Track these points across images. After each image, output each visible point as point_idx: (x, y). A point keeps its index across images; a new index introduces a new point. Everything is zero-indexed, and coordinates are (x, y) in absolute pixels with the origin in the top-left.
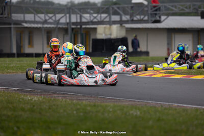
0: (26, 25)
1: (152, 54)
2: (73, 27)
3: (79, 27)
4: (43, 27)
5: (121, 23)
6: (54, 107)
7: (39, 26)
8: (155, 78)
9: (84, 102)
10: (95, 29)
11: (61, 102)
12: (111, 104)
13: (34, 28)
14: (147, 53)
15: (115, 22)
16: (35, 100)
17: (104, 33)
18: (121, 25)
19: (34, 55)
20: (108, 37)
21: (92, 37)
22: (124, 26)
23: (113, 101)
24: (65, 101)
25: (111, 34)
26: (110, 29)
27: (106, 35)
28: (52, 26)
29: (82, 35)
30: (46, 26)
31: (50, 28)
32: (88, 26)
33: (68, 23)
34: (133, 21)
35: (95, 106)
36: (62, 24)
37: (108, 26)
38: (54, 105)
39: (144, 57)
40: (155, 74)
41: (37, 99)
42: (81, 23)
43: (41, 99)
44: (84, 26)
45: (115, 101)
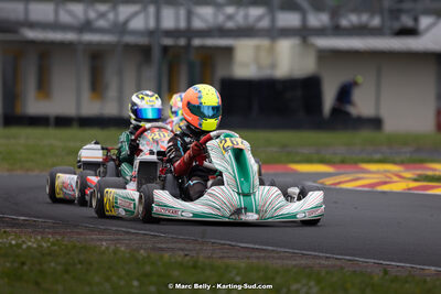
0: (31, 34)
1: (390, 126)
2: (168, 42)
3: (182, 42)
4: (80, 43)
5: (304, 33)
6: (79, 266)
7: (70, 36)
8: (384, 193)
9: (166, 256)
10: (229, 51)
11: (103, 253)
12: (242, 264)
13: (53, 44)
14: (376, 123)
15: (286, 33)
16: (29, 247)
17: (257, 60)
18: (304, 40)
19: (52, 121)
20: (265, 73)
21: (221, 73)
22: (313, 45)
23: (257, 254)
24: (115, 253)
25: (273, 66)
26: (272, 50)
27: (260, 67)
28: (106, 38)
29: (191, 66)
30: (88, 37)
31: (99, 44)
32: (210, 42)
33: (151, 33)
34: (337, 30)
35: (195, 267)
36: (135, 33)
37: (265, 42)
38: (81, 262)
39: (366, 134)
40: (385, 183)
41: (35, 246)
42: (190, 33)
43: (45, 245)
44: (197, 42)
45: (263, 254)
